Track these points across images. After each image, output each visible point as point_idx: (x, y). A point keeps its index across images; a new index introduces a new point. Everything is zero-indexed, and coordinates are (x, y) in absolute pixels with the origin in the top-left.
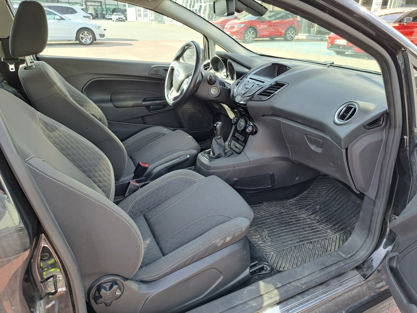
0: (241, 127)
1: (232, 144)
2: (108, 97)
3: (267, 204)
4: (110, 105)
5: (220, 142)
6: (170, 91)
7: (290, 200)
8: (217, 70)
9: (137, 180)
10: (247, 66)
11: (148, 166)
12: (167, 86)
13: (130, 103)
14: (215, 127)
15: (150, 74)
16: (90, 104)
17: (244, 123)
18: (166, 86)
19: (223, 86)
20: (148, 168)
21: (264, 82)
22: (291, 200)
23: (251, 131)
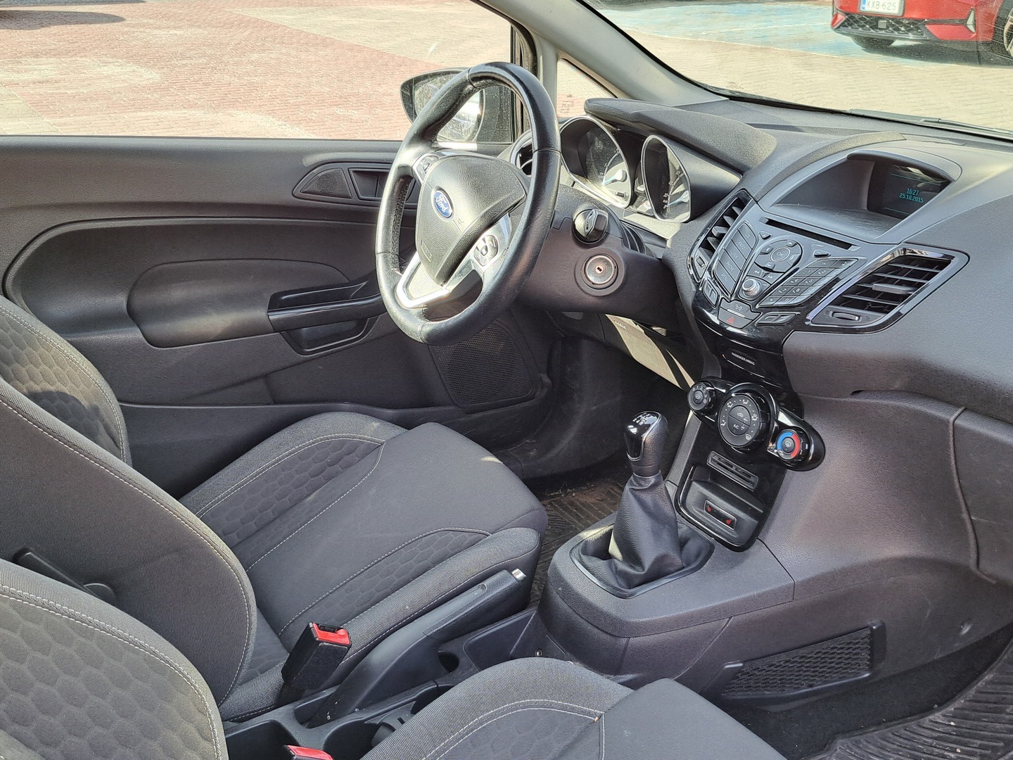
0: (741, 433)
1: (692, 498)
2: (118, 301)
3: (848, 747)
4: (132, 335)
5: (656, 505)
6: (402, 270)
7: (931, 717)
8: (582, 170)
9: (300, 705)
10: (731, 163)
11: (346, 641)
12: (385, 252)
13: (216, 322)
14: (637, 440)
15: (297, 192)
16: (49, 349)
17: (755, 418)
18: (379, 247)
19: (633, 248)
20: (349, 647)
21: (847, 246)
22: (937, 716)
23: (798, 456)
